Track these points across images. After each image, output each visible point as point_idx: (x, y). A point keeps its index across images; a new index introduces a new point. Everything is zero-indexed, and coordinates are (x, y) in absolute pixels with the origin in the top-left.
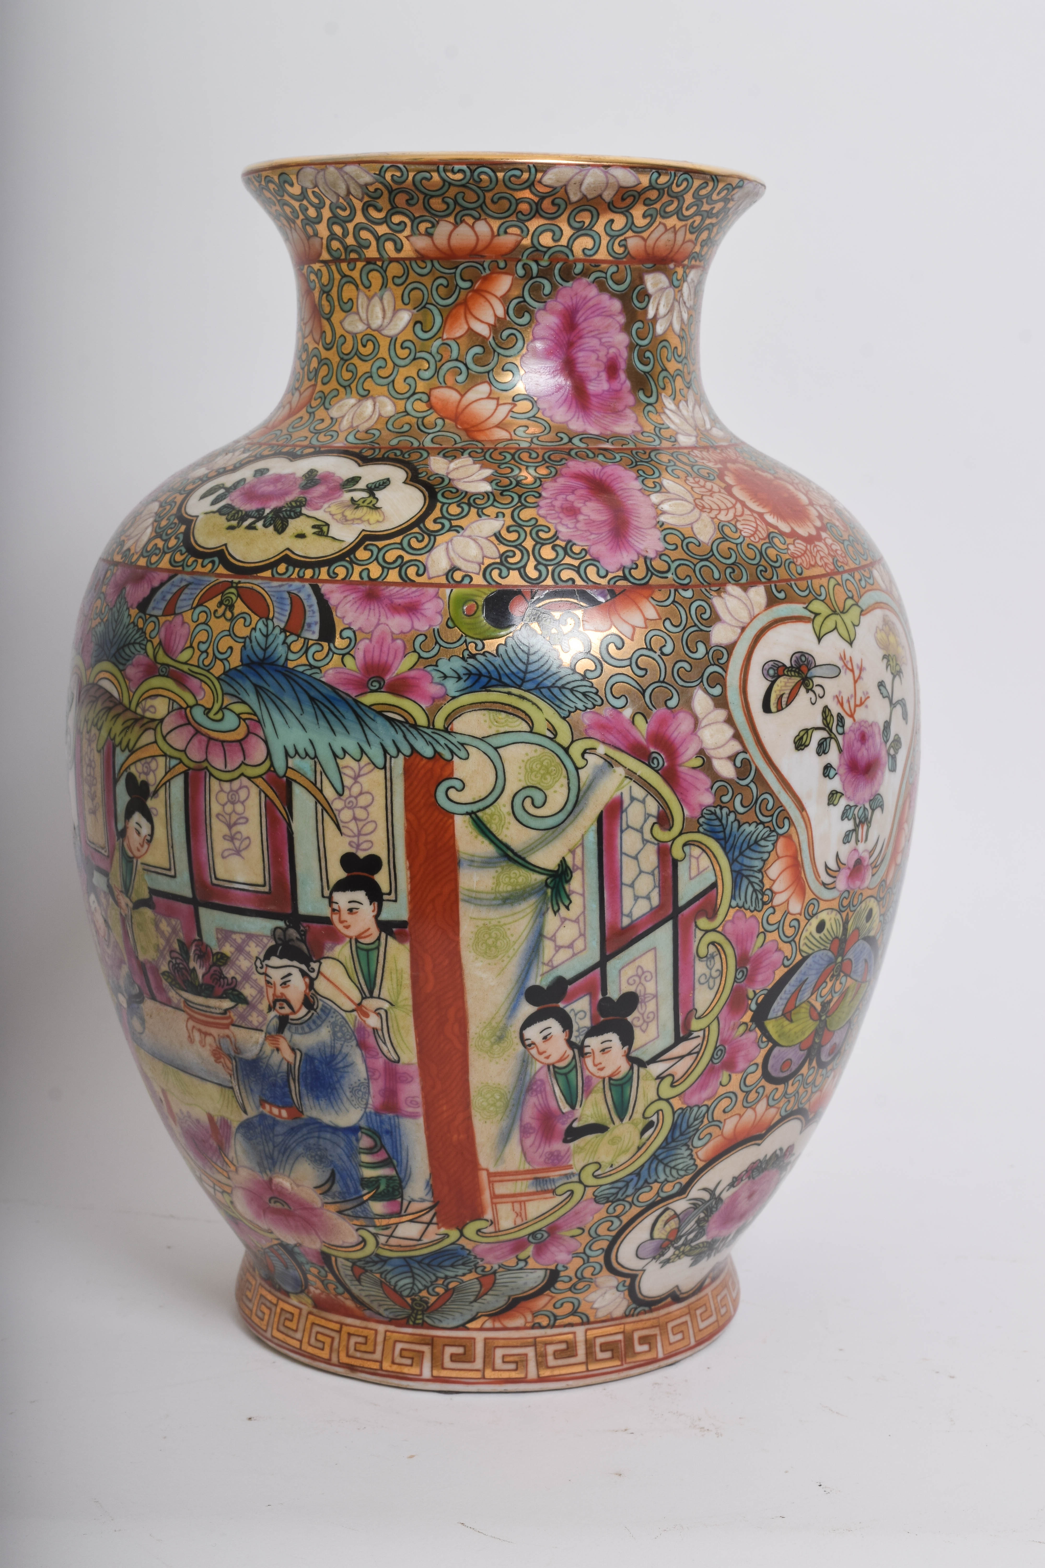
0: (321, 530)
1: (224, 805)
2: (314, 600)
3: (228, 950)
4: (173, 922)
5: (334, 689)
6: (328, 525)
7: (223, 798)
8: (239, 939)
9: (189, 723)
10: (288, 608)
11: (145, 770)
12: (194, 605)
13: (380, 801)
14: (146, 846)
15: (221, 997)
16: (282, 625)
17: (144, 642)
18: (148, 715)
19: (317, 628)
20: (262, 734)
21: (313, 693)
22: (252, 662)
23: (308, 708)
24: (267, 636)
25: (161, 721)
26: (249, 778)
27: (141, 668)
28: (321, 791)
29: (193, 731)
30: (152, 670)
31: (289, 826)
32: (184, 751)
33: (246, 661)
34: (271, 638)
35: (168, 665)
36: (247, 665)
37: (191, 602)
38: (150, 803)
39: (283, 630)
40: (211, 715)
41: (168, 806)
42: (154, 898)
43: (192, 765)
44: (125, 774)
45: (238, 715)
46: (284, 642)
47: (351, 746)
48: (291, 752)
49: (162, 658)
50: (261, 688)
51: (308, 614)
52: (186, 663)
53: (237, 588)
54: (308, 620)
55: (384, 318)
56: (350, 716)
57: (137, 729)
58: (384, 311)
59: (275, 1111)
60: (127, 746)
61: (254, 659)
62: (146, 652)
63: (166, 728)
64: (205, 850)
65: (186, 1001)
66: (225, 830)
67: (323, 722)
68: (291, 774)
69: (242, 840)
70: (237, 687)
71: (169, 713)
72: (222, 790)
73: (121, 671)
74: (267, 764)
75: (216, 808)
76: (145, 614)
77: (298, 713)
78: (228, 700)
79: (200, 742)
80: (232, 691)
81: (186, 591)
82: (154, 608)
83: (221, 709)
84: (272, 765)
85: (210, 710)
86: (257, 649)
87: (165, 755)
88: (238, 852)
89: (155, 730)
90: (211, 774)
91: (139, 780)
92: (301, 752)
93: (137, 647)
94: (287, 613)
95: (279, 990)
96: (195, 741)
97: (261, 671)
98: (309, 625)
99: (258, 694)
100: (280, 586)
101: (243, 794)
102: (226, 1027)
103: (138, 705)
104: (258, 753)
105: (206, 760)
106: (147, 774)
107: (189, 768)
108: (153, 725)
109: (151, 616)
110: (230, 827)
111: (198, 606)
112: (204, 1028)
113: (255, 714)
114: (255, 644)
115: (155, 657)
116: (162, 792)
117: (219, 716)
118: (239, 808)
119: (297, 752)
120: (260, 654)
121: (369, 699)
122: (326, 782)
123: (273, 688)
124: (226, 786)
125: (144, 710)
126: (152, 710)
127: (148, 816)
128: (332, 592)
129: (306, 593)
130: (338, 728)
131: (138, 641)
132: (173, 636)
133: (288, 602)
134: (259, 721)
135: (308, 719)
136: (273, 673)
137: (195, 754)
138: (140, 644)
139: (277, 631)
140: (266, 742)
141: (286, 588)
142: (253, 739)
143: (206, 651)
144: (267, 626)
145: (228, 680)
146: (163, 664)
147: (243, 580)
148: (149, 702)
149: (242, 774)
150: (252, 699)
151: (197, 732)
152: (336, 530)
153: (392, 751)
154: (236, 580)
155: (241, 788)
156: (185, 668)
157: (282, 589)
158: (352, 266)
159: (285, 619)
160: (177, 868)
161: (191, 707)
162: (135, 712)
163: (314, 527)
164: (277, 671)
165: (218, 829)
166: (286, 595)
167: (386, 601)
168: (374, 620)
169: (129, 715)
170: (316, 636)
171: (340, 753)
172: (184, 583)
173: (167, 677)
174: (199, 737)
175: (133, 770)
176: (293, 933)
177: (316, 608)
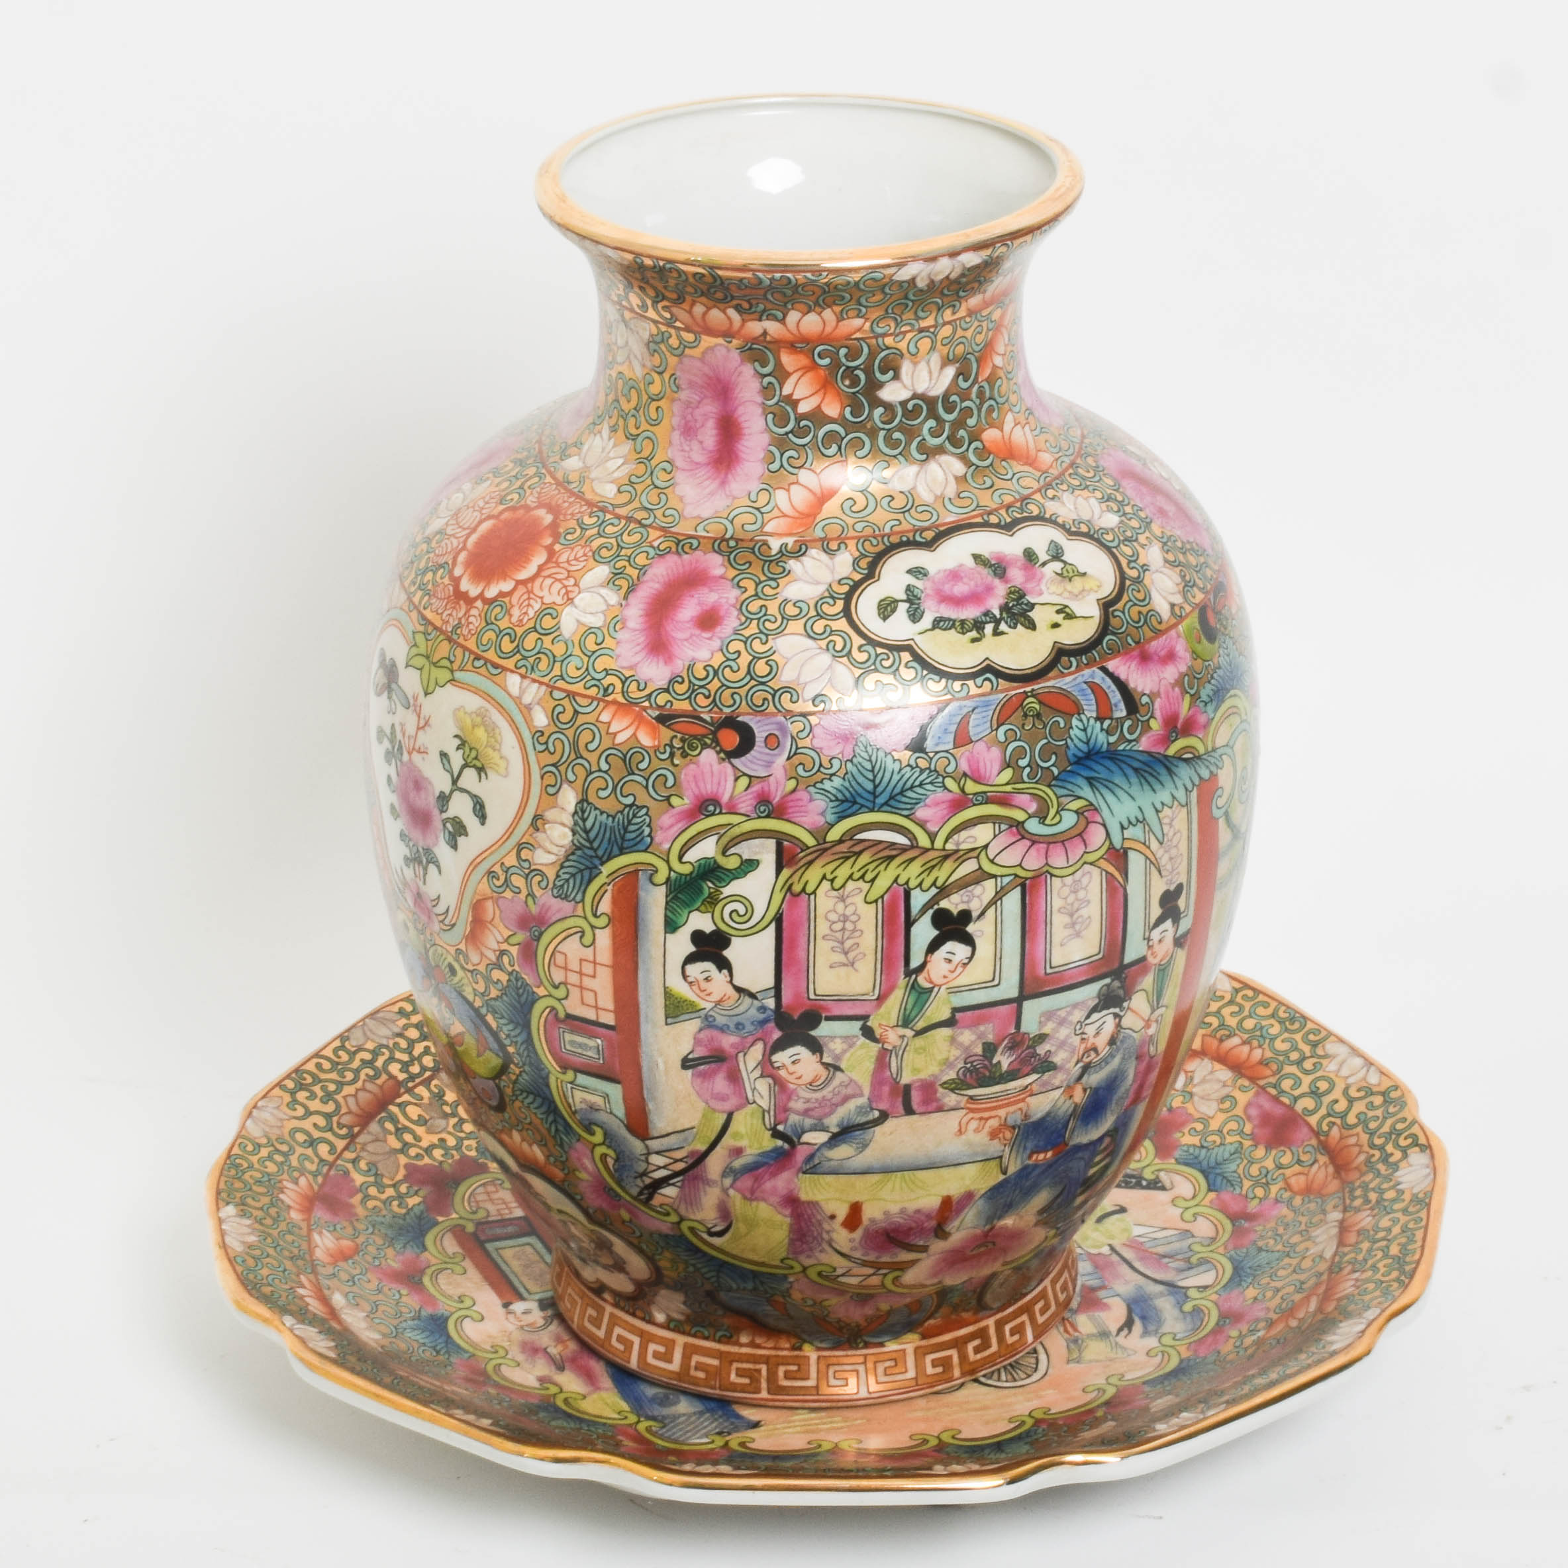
0: (1066, 612)
1: (1065, 899)
2: (1108, 681)
3: (1047, 1029)
4: (982, 1028)
5: (1149, 753)
6: (1066, 606)
7: (1066, 891)
8: (1062, 1013)
9: (1023, 838)
10: (1092, 697)
11: (965, 899)
12: (995, 727)
13: (1185, 833)
14: (959, 969)
15: (1028, 1074)
16: (1094, 715)
17: (940, 779)
18: (964, 846)
19: (1122, 705)
20: (1099, 820)
21: (1136, 764)
22: (1080, 759)
23: (1134, 780)
24: (1085, 730)
25: (986, 847)
26: (1091, 864)
27: (944, 806)
28: (1149, 847)
29: (1028, 843)
30: (960, 803)
31: (1125, 890)
32: (1020, 865)
33: (1073, 760)
34: (1089, 730)
35: (985, 793)
36: (1076, 763)
37: (988, 724)
38: (970, 928)
39: (1097, 719)
40: (1048, 821)
41: (998, 923)
42: (958, 1015)
43: (1029, 875)
44: (931, 912)
45: (1076, 812)
46: (1102, 729)
47: (1166, 798)
48: (1126, 824)
49: (971, 787)
50: (1093, 778)
51: (1110, 695)
52: (1007, 784)
53: (1032, 696)
54: (1113, 702)
55: (931, 379)
56: (1163, 771)
57: (948, 865)
58: (930, 372)
59: (1041, 1156)
60: (934, 884)
61: (1080, 754)
62: (946, 788)
63: (992, 852)
64: (1042, 947)
65: (971, 1098)
66: (1067, 919)
67: (1146, 787)
68: (1127, 844)
69: (1083, 923)
70: (1070, 786)
71: (995, 836)
72: (1064, 885)
73: (907, 817)
74: (1107, 843)
75: (1057, 903)
76: (926, 753)
77: (1126, 787)
78: (1064, 800)
79: (1038, 850)
80: (1066, 792)
81: (973, 716)
82: (937, 745)
83: (1057, 812)
84: (1111, 843)
85: (1045, 818)
86: (1080, 745)
87: (995, 876)
88: (1078, 935)
89: (977, 857)
90: (1052, 875)
91: (955, 912)
92: (1134, 821)
93: (929, 787)
94: (1093, 702)
95: (1092, 1040)
96: (1033, 851)
97: (1089, 763)
98: (1116, 705)
99: (1091, 785)
100: (1075, 679)
101: (1085, 881)
102: (1023, 1100)
103: (946, 841)
104: (1097, 836)
105: (1047, 864)
106: (968, 902)
107: (1027, 879)
108: (975, 853)
109: (937, 753)
110: (1071, 915)
111: (998, 727)
112: (986, 1115)
113: (1091, 804)
114: (1076, 741)
115: (963, 790)
116: (991, 912)
117: (1057, 819)
118: (1081, 894)
119: (1130, 823)
120: (1084, 748)
121: (1171, 751)
122: (1152, 837)
123: (1103, 774)
124: (1069, 880)
125: (958, 844)
126: (971, 840)
127: (968, 940)
128: (1117, 667)
129: (1099, 677)
130: (1157, 786)
131: (928, 780)
132: (981, 764)
133: (1089, 691)
134: (1096, 809)
135: (1135, 790)
136: (1101, 761)
137: (1034, 862)
138: (931, 783)
139: (1092, 721)
140: (1104, 825)
141: (1080, 680)
142: (1092, 827)
143: (1028, 765)
144: (1081, 720)
145: (1060, 783)
146: (975, 794)
147: (1036, 687)
148: (964, 834)
149: (1085, 863)
150: (1087, 792)
151: (1034, 843)
152: (1077, 608)
153: (1190, 786)
154: (1028, 689)
155: (1084, 875)
156: (1008, 788)
157: (1078, 681)
158: (898, 339)
159: (1094, 707)
160: (1004, 975)
161: (1023, 822)
162: (944, 849)
163: (1058, 612)
164: (1103, 757)
165: (1059, 922)
166: (1085, 686)
167: (1156, 658)
168: (1156, 679)
169: (931, 855)
170: (1124, 713)
171: (1159, 806)
172: (965, 711)
173: (986, 803)
174: (1036, 846)
175: (944, 904)
176: (1117, 984)
177: (1113, 687)
